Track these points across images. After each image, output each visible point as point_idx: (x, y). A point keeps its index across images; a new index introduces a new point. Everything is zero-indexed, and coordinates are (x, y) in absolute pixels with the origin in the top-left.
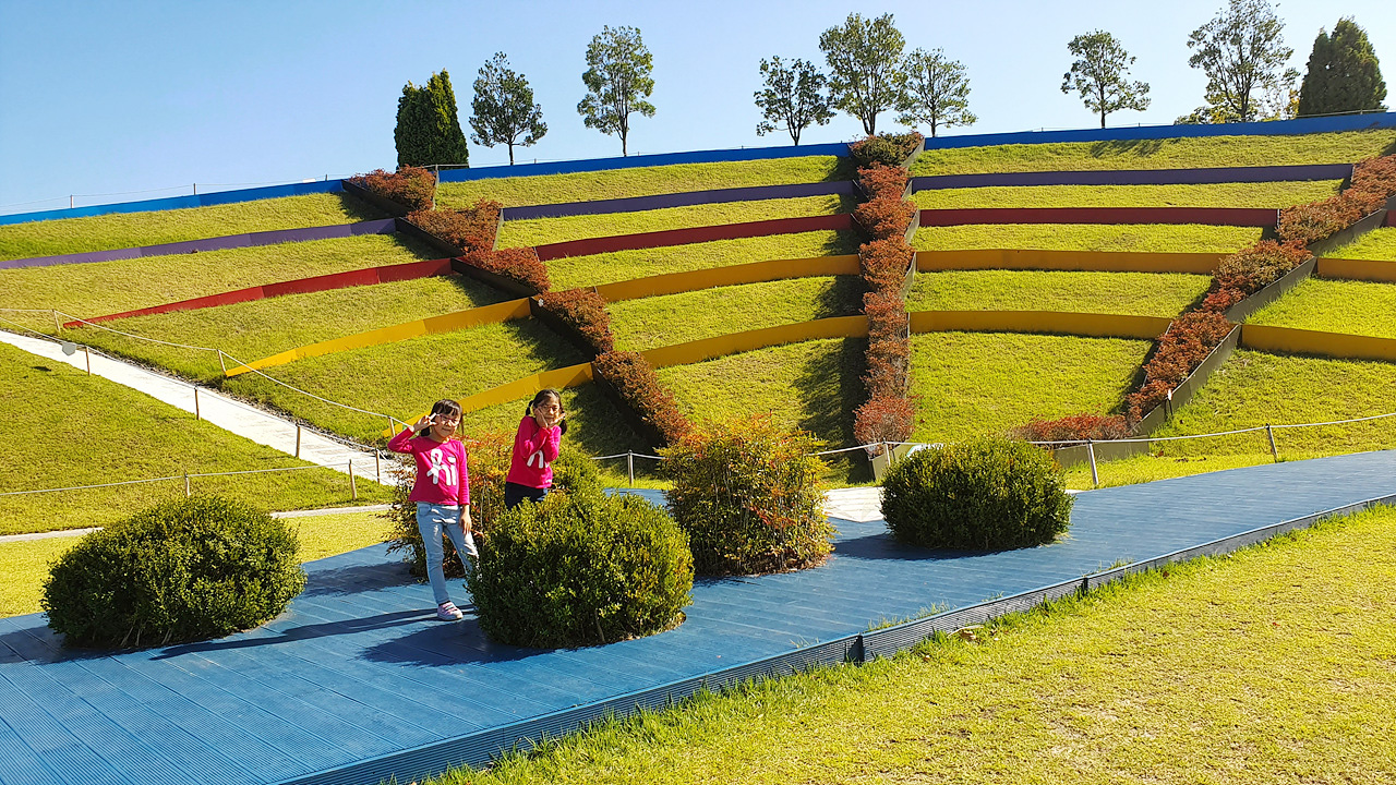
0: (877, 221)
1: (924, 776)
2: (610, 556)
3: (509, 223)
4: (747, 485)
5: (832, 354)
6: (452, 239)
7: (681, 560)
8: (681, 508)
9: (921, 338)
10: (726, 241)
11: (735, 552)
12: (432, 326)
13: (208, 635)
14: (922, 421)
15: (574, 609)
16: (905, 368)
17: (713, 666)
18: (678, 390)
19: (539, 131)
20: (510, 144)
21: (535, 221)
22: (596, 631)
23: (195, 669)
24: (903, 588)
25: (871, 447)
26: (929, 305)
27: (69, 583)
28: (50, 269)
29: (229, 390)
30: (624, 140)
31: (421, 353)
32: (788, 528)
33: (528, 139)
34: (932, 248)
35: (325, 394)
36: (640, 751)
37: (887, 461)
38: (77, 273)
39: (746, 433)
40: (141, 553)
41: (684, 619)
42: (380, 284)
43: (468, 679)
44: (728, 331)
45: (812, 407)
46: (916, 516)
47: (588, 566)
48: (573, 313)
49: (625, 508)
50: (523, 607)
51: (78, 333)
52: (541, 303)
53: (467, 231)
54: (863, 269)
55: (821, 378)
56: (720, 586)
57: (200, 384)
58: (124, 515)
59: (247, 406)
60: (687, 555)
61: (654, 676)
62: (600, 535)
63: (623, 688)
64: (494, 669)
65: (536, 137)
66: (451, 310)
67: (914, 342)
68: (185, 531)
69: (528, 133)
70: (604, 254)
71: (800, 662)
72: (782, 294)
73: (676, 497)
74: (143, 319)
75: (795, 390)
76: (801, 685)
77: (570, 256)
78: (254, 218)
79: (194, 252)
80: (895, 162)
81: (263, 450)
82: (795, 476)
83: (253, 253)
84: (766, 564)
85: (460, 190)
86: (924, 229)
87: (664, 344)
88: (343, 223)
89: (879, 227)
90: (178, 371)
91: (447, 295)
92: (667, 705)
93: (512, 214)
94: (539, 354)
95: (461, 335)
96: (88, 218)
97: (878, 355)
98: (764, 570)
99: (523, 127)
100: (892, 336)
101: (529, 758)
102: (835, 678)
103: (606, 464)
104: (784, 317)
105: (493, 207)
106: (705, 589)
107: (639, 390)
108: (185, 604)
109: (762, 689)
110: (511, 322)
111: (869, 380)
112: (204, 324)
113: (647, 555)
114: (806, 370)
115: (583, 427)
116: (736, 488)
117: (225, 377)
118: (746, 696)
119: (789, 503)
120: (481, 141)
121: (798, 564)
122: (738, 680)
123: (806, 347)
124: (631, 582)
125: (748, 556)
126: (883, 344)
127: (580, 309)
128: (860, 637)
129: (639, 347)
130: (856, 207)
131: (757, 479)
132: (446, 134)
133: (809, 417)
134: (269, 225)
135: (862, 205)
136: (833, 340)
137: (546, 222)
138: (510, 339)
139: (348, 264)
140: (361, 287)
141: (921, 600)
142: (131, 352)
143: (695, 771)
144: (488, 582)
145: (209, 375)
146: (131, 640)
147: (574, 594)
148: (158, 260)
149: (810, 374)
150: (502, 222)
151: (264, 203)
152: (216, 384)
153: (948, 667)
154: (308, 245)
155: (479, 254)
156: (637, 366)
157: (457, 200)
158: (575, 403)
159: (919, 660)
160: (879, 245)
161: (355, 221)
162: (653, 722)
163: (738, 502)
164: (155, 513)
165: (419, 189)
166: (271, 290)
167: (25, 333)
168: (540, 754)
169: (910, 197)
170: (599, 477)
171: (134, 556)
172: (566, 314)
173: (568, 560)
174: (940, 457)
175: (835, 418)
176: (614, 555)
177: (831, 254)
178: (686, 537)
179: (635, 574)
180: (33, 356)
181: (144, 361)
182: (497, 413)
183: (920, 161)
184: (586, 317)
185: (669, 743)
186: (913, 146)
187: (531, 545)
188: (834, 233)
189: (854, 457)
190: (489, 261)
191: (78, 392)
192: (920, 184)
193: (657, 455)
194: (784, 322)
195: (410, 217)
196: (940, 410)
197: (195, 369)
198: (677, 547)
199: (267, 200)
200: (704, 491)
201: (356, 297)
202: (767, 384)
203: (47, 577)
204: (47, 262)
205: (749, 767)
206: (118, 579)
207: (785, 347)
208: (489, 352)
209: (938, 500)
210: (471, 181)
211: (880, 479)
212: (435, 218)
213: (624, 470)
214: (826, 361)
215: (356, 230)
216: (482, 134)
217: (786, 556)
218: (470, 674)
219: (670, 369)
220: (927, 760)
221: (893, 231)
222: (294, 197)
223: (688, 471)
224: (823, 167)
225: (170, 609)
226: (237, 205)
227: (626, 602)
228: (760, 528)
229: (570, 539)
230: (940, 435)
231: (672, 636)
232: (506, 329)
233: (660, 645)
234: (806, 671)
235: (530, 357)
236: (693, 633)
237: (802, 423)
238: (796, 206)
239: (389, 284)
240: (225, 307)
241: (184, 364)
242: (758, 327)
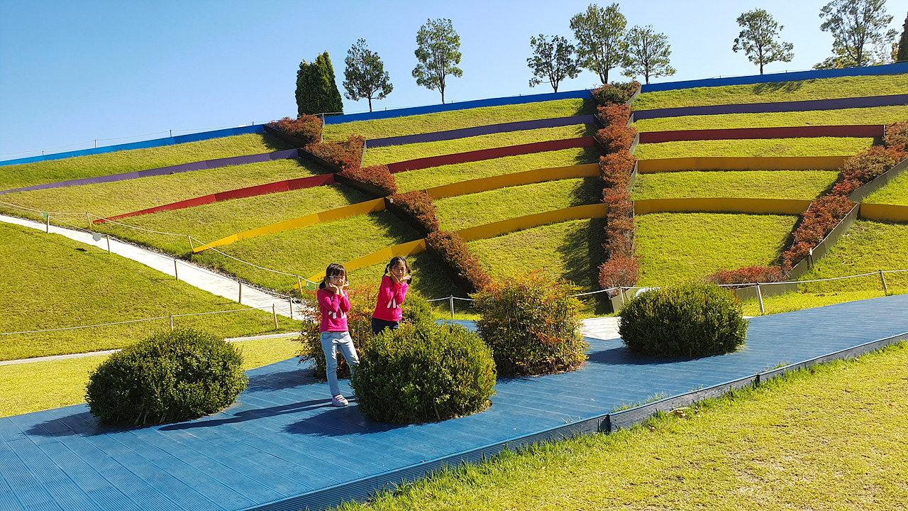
0: (611, 140)
1: (654, 507)
2: (442, 365)
3: (370, 150)
4: (530, 317)
5: (583, 230)
6: (334, 161)
7: (488, 366)
8: (487, 332)
9: (642, 218)
10: (510, 157)
11: (523, 361)
12: (323, 217)
13: (188, 417)
14: (644, 273)
15: (420, 398)
16: (632, 238)
17: (511, 435)
18: (481, 255)
19: (388, 89)
20: (370, 98)
21: (386, 148)
22: (434, 412)
23: (182, 439)
24: (635, 383)
25: (610, 290)
26: (647, 196)
27: (101, 384)
28: (84, 187)
29: (196, 261)
30: (442, 93)
31: (317, 235)
32: (557, 345)
33: (381, 94)
34: (648, 158)
35: (256, 262)
36: (465, 491)
37: (622, 299)
38: (100, 189)
39: (527, 283)
40: (145, 365)
41: (491, 404)
42: (290, 191)
43: (353, 445)
44: (514, 216)
45: (569, 265)
46: (642, 335)
47: (428, 371)
48: (412, 207)
49: (451, 332)
50: (387, 397)
51: (102, 227)
52: (392, 201)
53: (343, 155)
54: (602, 173)
55: (576, 246)
56: (513, 383)
57: (178, 257)
58: (134, 341)
59: (207, 271)
60: (492, 363)
61: (473, 442)
62: (436, 351)
63: (453, 450)
64: (369, 437)
65: (386, 93)
66: (335, 207)
67: (637, 220)
68: (171, 351)
69: (381, 90)
70: (431, 168)
71: (569, 433)
72: (548, 190)
73: (483, 325)
74: (141, 217)
75: (558, 253)
76: (569, 447)
77: (410, 170)
78: (208, 151)
79: (171, 173)
80: (622, 101)
81: (218, 299)
82: (561, 310)
83: (208, 173)
84: (544, 368)
85: (338, 129)
86: (643, 145)
87: (471, 226)
88: (265, 152)
89: (612, 145)
90: (163, 250)
91: (332, 197)
92: (482, 461)
93: (372, 143)
94: (391, 234)
95: (342, 223)
96: (106, 154)
97: (614, 230)
98: (542, 372)
99: (377, 87)
100: (623, 217)
101: (394, 496)
102: (592, 443)
103: (436, 304)
104: (550, 206)
105: (360, 139)
106: (504, 385)
107: (456, 256)
108: (173, 397)
109: (544, 450)
110: (372, 213)
111: (608, 246)
112: (179, 219)
113: (465, 363)
114: (565, 240)
115: (421, 280)
116: (522, 318)
117: (193, 253)
118: (533, 454)
119: (557, 328)
120: (351, 97)
121: (565, 368)
122: (529, 444)
123: (565, 225)
124: (456, 381)
125: (531, 363)
126: (616, 222)
127: (417, 204)
128: (608, 416)
129: (455, 228)
130: (597, 132)
131: (536, 313)
132: (328, 93)
133: (568, 271)
134: (219, 155)
135: (600, 131)
136: (583, 220)
137: (394, 148)
138: (373, 225)
139: (269, 179)
140: (277, 193)
141: (648, 391)
142: (134, 238)
143: (502, 504)
144: (364, 381)
145: (183, 252)
146: (141, 421)
147: (419, 388)
148: (149, 180)
149: (568, 243)
150: (365, 149)
151: (214, 141)
152: (187, 257)
153: (667, 434)
154: (243, 167)
155: (351, 170)
156: (454, 240)
157: (337, 135)
158: (415, 265)
159: (648, 431)
160: (613, 157)
161: (272, 151)
162: (473, 472)
163: (523, 328)
164: (153, 340)
165: (312, 129)
166: (221, 197)
167: (70, 228)
168: (401, 493)
169: (632, 125)
170: (432, 313)
171: (141, 367)
172: (408, 208)
173: (415, 367)
174: (658, 296)
175: (585, 272)
176: (444, 363)
177: (580, 163)
178: (490, 351)
179: (458, 376)
180: (75, 242)
181: (143, 244)
182: (366, 272)
183: (639, 100)
184: (421, 209)
185: (484, 485)
186: (634, 90)
187: (391, 357)
188: (582, 149)
189: (598, 297)
190: (358, 174)
191: (103, 264)
192: (638, 116)
193: (470, 298)
194: (550, 209)
195: (307, 148)
196: (656, 265)
197: (174, 248)
198: (485, 358)
199: (216, 139)
200: (501, 321)
201: (274, 199)
202: (540, 250)
203: (88, 381)
204: (82, 182)
205: (537, 501)
206: (131, 382)
207: (551, 226)
208: (360, 233)
209: (657, 325)
210: (345, 123)
211: (617, 312)
212: (324, 148)
213: (447, 308)
214: (579, 234)
215: (273, 157)
216: (352, 92)
217: (556, 363)
218: (354, 442)
219: (475, 242)
220: (656, 497)
221: (622, 147)
222: (233, 137)
223: (490, 308)
224: (574, 106)
225: (164, 401)
226: (197, 143)
227: (453, 394)
228: (539, 345)
229: (416, 353)
230: (656, 281)
231: (484, 415)
232: (370, 218)
233: (477, 422)
234: (573, 438)
235: (385, 235)
236: (497, 414)
237: (563, 275)
238: (557, 132)
239: (295, 191)
240: (192, 208)
241: (168, 245)
242: (532, 213)
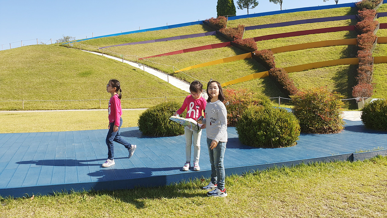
0: (364, 27)
1: (373, 196)
3: (247, 31)
4: (318, 108)
5: (345, 70)
6: (231, 36)
7: (297, 127)
8: (296, 113)
9: (377, 65)
10: (312, 35)
11: (312, 127)
12: (225, 60)
13: (173, 135)
14: (376, 92)
15: (265, 138)
16: (371, 75)
17: (306, 157)
18: (294, 79)
19: (256, 4)
20: (248, 8)
21: (254, 30)
22: (271, 144)
23: (171, 143)
24: (367, 141)
25: (357, 99)
26: (381, 55)
27: (143, 120)
28: (135, 45)
29: (175, 76)
30: (281, 5)
31: (222, 68)
32: (330, 121)
33: (253, 7)
34: (383, 36)
35: (198, 78)
36: (283, 177)
37: (363, 103)
38: (141, 46)
39: (318, 92)
40: (159, 114)
41: (297, 144)
42: (212, 49)
43: (237, 153)
44: (311, 62)
45: (337, 86)
46: (373, 120)
47: (270, 127)
48: (264, 57)
49: (280, 111)
50: (251, 136)
51: (141, 61)
52: (255, 54)
53: (235, 34)
54: (358, 43)
55: (341, 77)
56: (307, 136)
57: (169, 74)
58: (152, 106)
59: (179, 80)
60: (298, 126)
61: (288, 158)
62: (273, 119)
63: (279, 160)
64: (243, 150)
65: (255, 6)
66: (230, 56)
67: (375, 66)
68: (168, 110)
69: (253, 5)
70: (274, 39)
71: (333, 159)
72: (329, 51)
73: (295, 110)
74: (156, 58)
75: (332, 80)
76: (333, 165)
77: (264, 40)
78: (181, 31)
79: (167, 41)
80: (372, 8)
81: (183, 92)
82: (333, 106)
83: (181, 41)
84: (322, 131)
85: (234, 22)
86: (381, 30)
87: (291, 66)
88: (203, 32)
89: (365, 29)
90: (163, 71)
91: (229, 52)
92: (292, 166)
93: (248, 28)
94: (253, 68)
95: (232, 63)
96: (143, 32)
97: (362, 70)
98: (321, 133)
99: (252, 3)
100: (367, 64)
101: (253, 175)
102: (343, 165)
103: (272, 100)
104: (329, 58)
105: (242, 27)
106: (303, 136)
107: (283, 79)
108: (168, 127)
109: (320, 165)
110: (246, 59)
111: (358, 78)
112: (169, 59)
113: (287, 125)
114: (336, 74)
115: (265, 89)
116: (314, 108)
117: (174, 73)
118: (315, 166)
119: (331, 114)
120: (240, 8)
121: (333, 132)
122: (313, 162)
123: (337, 67)
124: (282, 132)
125: (316, 128)
126: (363, 67)
127: (266, 55)
128: (353, 154)
129: (283, 66)
130: (357, 23)
131: (321, 106)
132: (230, 6)
133: (336, 89)
134: (185, 34)
135: (359, 22)
136: (346, 65)
137: (257, 30)
138: (246, 64)
139: (204, 44)
140: (207, 50)
141: (374, 145)
142: (153, 66)
143: (300, 185)
144: (242, 128)
145: (170, 72)
146: (156, 135)
147: (265, 133)
148: (159, 43)
149: (337, 76)
150: (245, 31)
151: (183, 27)
152: (172, 75)
153: (382, 166)
154: (194, 38)
155: (238, 40)
156: (282, 72)
157: (233, 25)
158: (263, 82)
159: (372, 163)
160: (364, 35)
161: (206, 32)
162: (287, 170)
163: (314, 112)
164: (162, 105)
165: (222, 22)
166: (185, 51)
167: (130, 61)
168: (256, 174)
169: (376, 19)
170: (271, 103)
171: (157, 115)
172: (262, 57)
173: (264, 124)
174: (383, 102)
175: (345, 89)
176: (277, 124)
177: (347, 38)
178: (298, 121)
179: (283, 130)
180: (132, 67)
181: (156, 69)
182: (241, 84)
183: (381, 7)
184: (268, 58)
185: (292, 176)
186: (379, 2)
187: (253, 120)
188: (348, 32)
189: (350, 102)
190: (241, 42)
191: (142, 76)
192: (380, 15)
193: (291, 98)
194: (329, 59)
195: (220, 30)
196: (382, 88)
197: (167, 71)
198: (295, 123)
199: (184, 27)
200: (304, 108)
201: (206, 52)
202: (323, 78)
203: (139, 118)
204: (135, 43)
205: (316, 186)
206: (154, 120)
207: (330, 67)
208: (240, 68)
209: (382, 116)
210: (237, 20)
211: (360, 109)
212: (226, 30)
213: (277, 102)
214: (343, 72)
215: (206, 34)
216: (240, 6)
217: (328, 129)
218: (237, 152)
219: (292, 73)
220: (375, 192)
221: (369, 30)
222: (191, 26)
223: (299, 102)
224: (346, 11)
225: (165, 128)
226: (177, 28)
227: (280, 137)
228: (321, 120)
229: (264, 119)
230: (382, 96)
231: (293, 148)
232: (244, 61)
233: (290, 150)
234: (334, 161)
235: (251, 69)
236: (299, 148)
237: (334, 91)
238: (336, 23)
239: (214, 49)
240: (174, 55)
241: (165, 69)
242: (321, 61)
